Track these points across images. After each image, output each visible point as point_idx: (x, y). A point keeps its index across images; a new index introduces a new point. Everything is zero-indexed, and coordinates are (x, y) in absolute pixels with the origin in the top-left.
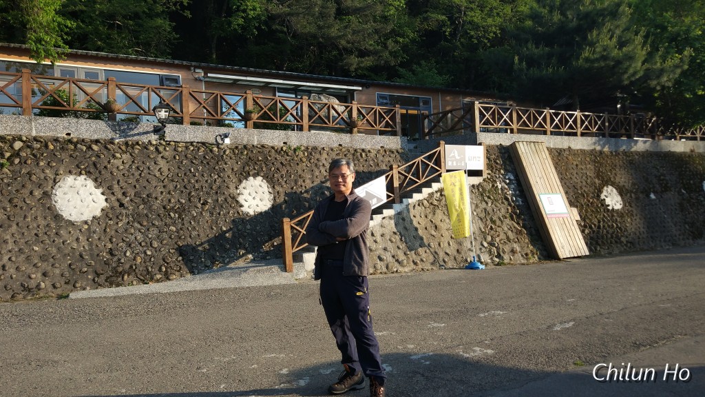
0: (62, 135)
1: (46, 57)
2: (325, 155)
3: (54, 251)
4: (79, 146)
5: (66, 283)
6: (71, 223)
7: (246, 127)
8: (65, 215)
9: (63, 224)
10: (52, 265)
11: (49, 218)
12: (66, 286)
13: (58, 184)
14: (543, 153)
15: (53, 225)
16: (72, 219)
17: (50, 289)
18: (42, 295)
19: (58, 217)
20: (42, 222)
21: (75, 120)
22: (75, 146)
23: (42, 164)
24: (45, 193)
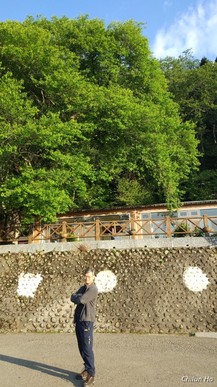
0: (185, 246)
3: (186, 307)
4: (193, 251)
5: (193, 327)
6: (193, 293)
8: (190, 287)
9: (189, 293)
10: (186, 316)
11: (182, 289)
13: (185, 271)
15: (184, 293)
16: (193, 290)
17: (186, 329)
18: (182, 332)
19: (186, 289)
20: (180, 292)
21: (190, 238)
24: (179, 276)
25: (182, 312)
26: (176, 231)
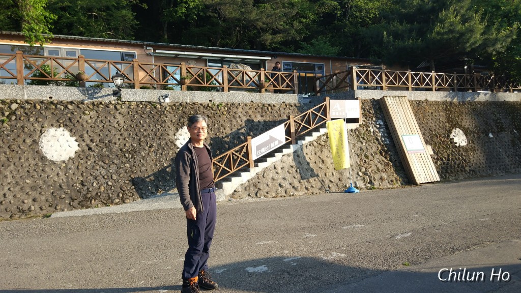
0: (46, 98)
1: (36, 41)
2: (240, 109)
3: (41, 183)
4: (58, 106)
5: (49, 206)
6: (54, 163)
7: (181, 90)
8: (49, 156)
9: (47, 163)
10: (40, 194)
11: (37, 159)
12: (50, 208)
13: (44, 134)
14: (405, 104)
15: (40, 164)
16: (54, 159)
17: (38, 210)
18: (32, 215)
19: (43, 158)
20: (33, 162)
21: (55, 87)
22: (56, 106)
23: (31, 119)
24: (34, 141)
25: (33, 188)
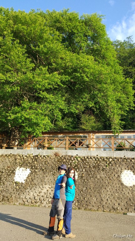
0: (123, 156)
3: (121, 196)
4: (128, 160)
5: (125, 209)
6: (127, 187)
8: (125, 184)
9: (124, 187)
10: (121, 201)
13: (122, 173)
15: (121, 187)
17: (121, 210)
18: (118, 212)
19: (122, 184)
20: (118, 186)
21: (126, 152)
23: (117, 166)
24: (118, 176)
25: (118, 198)
26: (117, 147)
